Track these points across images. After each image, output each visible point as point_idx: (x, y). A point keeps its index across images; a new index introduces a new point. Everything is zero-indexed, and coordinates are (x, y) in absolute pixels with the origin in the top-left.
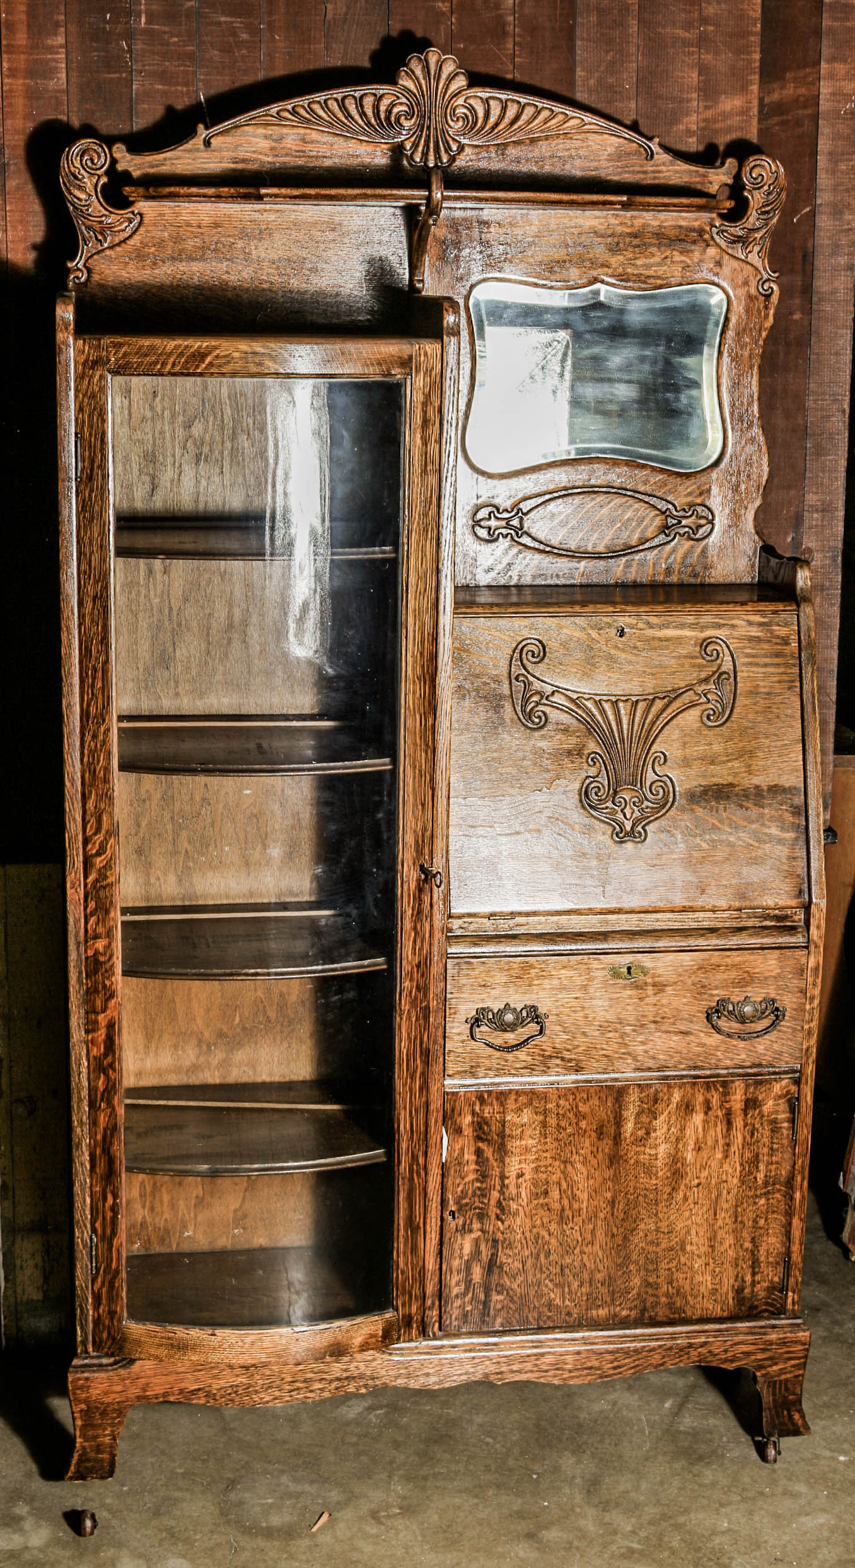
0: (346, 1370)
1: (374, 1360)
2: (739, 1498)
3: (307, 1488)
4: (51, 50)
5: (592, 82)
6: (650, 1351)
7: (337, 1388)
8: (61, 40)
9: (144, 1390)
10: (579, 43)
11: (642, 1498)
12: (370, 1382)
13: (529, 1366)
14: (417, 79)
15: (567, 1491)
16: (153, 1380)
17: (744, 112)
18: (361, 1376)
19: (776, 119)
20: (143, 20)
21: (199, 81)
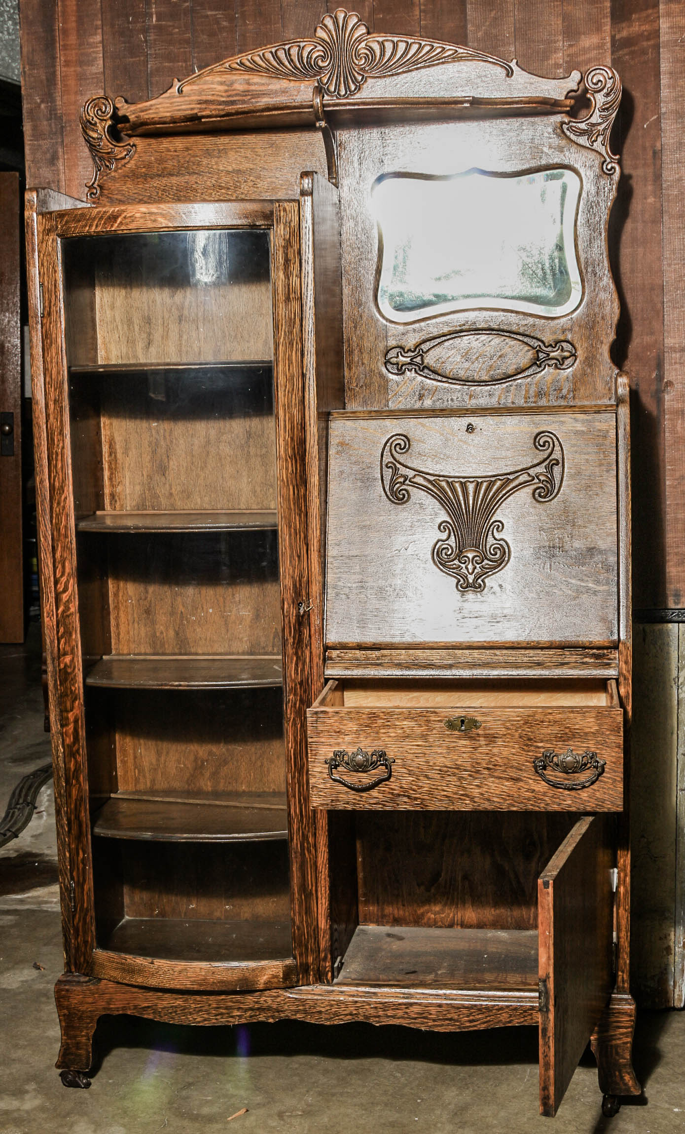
0: (257, 1002)
1: (278, 996)
4: (92, 45)
5: (480, 34)
6: (498, 1010)
7: (251, 1017)
8: (99, 38)
9: (109, 1004)
10: (469, 6)
12: (276, 1014)
13: (400, 1013)
14: (330, 31)
15: (438, 1112)
16: (114, 996)
17: (600, 46)
18: (269, 1009)
19: (626, 51)
20: (154, 19)
21: (194, 57)
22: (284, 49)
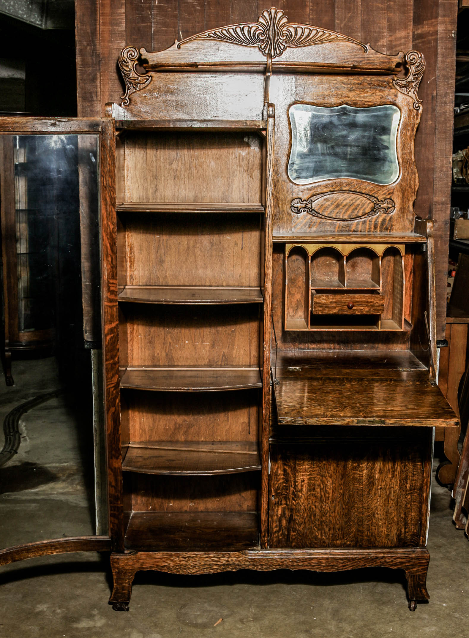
0: (227, 561)
1: (239, 557)
2: (398, 619)
3: (215, 609)
4: (120, 14)
5: (342, 25)
6: (359, 559)
7: (223, 569)
8: (123, 10)
9: (142, 565)
10: (336, 9)
11: (356, 618)
12: (237, 567)
13: (306, 563)
14: (267, 19)
15: (325, 614)
16: (145, 561)
17: (407, 37)
18: (234, 564)
19: (420, 41)
20: (157, 2)
21: (179, 26)
22: (240, 28)
